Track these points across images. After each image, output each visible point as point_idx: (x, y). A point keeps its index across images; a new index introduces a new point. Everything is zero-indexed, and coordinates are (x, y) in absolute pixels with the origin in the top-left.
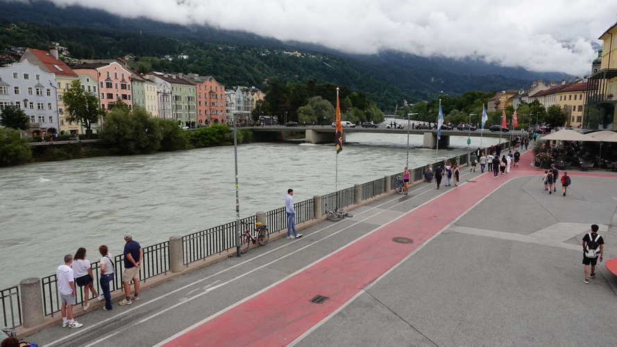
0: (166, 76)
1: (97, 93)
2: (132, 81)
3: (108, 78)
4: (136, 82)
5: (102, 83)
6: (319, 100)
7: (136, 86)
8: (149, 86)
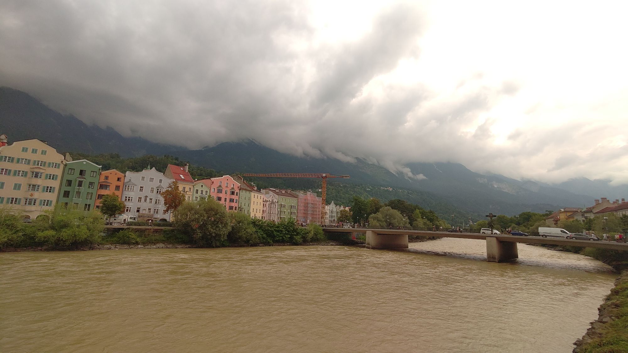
0: (277, 191)
1: (208, 196)
2: (240, 190)
3: (220, 186)
4: (244, 191)
5: (214, 189)
6: (388, 210)
7: (243, 194)
8: (256, 195)
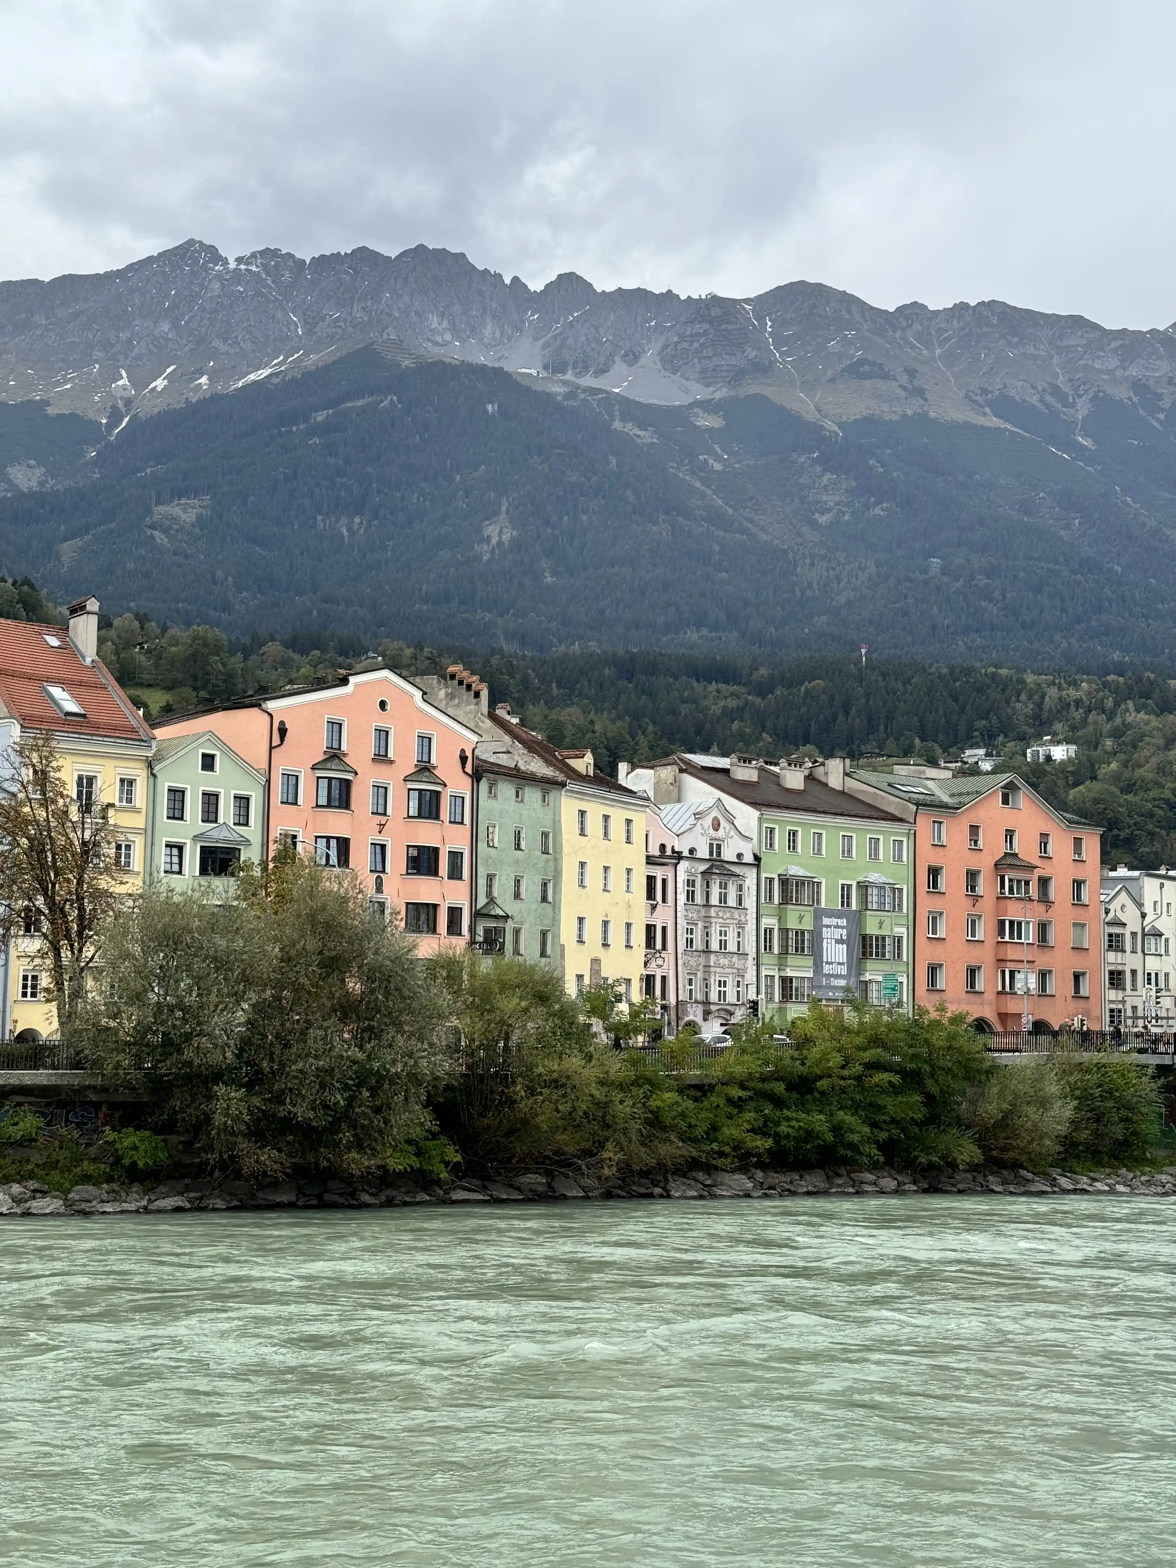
1: (253, 831)
2: (477, 776)
3: (334, 756)
4: (506, 789)
5: (291, 780)
7: (509, 806)
8: (595, 810)
